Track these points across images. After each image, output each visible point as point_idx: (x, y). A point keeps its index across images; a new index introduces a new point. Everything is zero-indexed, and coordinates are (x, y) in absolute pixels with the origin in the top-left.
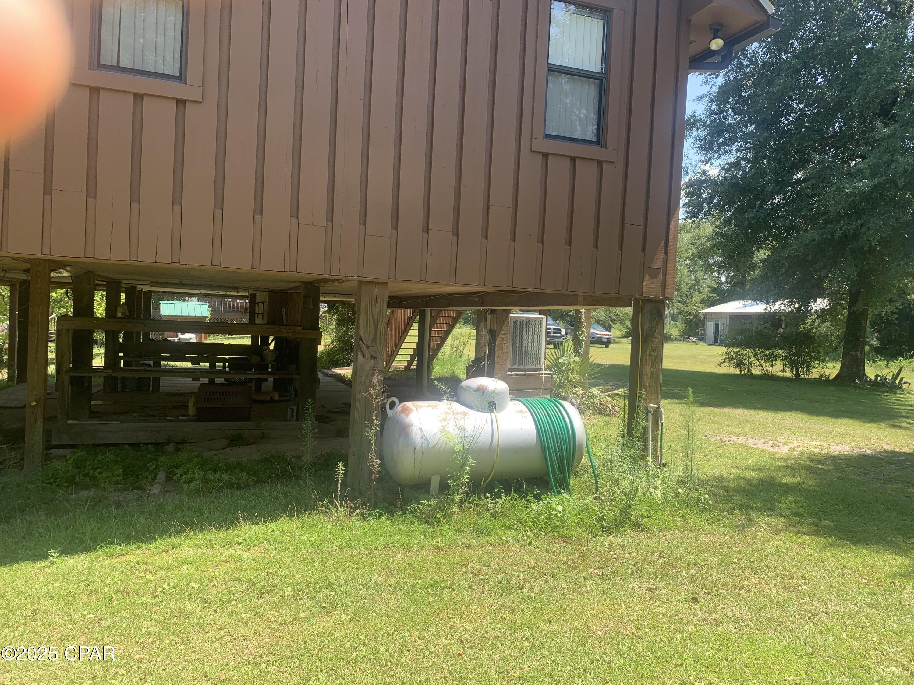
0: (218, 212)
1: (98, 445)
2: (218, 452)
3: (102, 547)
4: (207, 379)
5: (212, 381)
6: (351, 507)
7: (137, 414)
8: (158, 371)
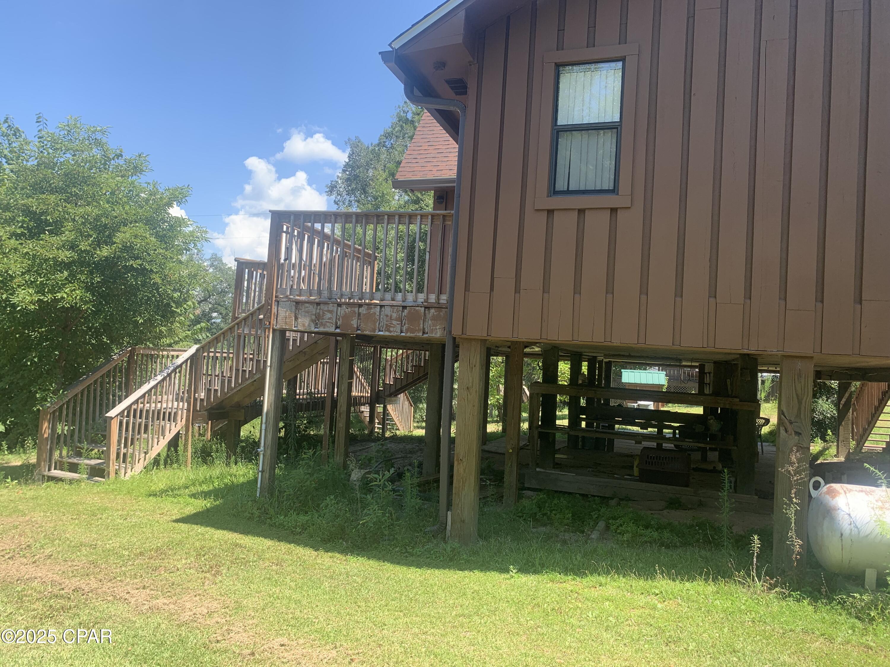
0: (644, 297)
1: (556, 492)
2: (656, 512)
3: (546, 572)
4: (655, 444)
5: (659, 446)
6: (770, 584)
7: (591, 469)
8: (612, 433)
